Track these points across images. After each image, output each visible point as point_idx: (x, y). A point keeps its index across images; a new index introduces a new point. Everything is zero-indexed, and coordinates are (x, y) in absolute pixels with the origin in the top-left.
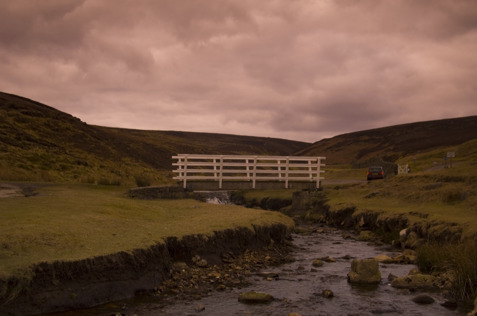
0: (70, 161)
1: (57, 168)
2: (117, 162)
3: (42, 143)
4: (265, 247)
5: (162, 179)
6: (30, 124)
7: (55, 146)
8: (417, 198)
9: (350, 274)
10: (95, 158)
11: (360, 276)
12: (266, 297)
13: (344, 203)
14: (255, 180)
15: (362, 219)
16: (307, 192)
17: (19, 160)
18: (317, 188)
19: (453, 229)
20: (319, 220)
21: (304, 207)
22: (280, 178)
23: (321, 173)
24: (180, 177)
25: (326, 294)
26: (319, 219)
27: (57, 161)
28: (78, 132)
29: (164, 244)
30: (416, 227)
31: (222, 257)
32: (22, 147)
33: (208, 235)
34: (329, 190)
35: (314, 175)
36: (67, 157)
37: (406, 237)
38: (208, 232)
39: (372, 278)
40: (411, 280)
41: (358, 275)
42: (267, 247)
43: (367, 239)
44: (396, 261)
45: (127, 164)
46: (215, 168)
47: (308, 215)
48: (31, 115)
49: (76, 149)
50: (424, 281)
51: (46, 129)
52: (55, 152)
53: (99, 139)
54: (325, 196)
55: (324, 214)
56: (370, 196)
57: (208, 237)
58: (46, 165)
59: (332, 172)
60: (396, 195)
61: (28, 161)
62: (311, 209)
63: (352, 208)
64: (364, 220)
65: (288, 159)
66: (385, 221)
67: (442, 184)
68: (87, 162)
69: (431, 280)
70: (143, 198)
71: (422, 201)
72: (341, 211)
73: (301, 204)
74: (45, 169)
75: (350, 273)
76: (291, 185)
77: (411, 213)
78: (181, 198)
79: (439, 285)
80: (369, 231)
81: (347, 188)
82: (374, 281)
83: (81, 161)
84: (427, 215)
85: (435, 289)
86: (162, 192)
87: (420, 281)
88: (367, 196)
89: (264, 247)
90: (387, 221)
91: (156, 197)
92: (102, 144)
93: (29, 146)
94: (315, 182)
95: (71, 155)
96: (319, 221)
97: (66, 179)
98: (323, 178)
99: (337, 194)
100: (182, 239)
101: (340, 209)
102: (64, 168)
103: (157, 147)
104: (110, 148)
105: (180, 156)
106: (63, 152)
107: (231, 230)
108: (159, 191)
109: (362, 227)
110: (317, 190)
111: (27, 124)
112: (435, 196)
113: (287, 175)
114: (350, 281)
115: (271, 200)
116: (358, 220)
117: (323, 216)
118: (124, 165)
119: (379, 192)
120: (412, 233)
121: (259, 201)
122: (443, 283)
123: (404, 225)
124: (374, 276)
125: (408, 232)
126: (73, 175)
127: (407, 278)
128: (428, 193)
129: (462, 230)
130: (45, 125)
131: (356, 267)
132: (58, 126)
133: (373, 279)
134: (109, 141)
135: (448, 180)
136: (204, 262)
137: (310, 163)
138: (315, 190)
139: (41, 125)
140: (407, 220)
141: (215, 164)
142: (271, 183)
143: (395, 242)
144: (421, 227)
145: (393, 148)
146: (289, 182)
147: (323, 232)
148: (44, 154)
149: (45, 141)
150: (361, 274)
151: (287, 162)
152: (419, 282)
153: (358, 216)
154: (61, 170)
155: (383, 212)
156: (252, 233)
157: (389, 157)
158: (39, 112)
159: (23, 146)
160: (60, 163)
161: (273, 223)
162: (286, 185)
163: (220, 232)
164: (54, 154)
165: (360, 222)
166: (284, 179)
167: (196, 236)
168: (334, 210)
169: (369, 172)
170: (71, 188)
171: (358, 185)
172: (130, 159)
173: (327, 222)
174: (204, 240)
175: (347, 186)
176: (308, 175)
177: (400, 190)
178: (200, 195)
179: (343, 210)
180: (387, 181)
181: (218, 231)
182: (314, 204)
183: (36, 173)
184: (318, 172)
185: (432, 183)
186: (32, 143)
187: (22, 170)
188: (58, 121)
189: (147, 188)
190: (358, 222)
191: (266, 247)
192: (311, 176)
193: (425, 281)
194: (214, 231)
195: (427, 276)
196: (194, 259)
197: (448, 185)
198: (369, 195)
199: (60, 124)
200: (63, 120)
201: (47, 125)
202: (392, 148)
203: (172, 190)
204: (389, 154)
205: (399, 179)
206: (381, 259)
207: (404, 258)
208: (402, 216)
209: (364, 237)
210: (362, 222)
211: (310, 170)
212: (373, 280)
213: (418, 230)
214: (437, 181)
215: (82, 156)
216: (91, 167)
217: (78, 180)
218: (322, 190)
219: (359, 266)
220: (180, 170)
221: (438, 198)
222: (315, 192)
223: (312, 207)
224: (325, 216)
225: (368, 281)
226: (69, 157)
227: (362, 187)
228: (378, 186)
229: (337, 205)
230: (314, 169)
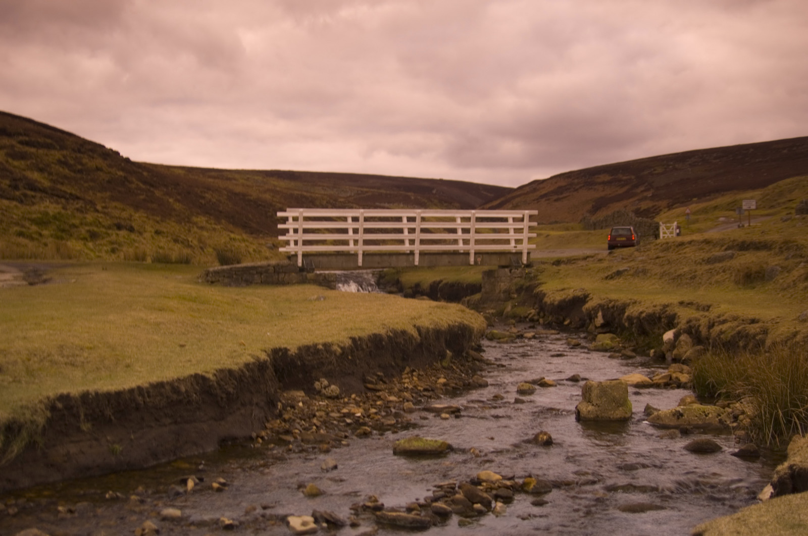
0: (103, 224)
1: (82, 236)
2: (183, 224)
3: (55, 194)
4: (437, 363)
5: (260, 252)
6: (34, 161)
7: (78, 198)
8: (691, 278)
9: (580, 406)
10: (147, 217)
11: (597, 408)
12: (440, 447)
13: (569, 288)
14: (418, 252)
15: (600, 314)
16: (507, 270)
17: (17, 224)
18: (523, 264)
19: (753, 329)
20: (527, 317)
21: (502, 295)
22: (461, 247)
23: (530, 239)
24: (291, 249)
25: (540, 439)
26: (527, 315)
27: (81, 224)
28: (116, 174)
29: (267, 360)
30: (690, 327)
31: (365, 381)
32: (21, 202)
33: (340, 344)
34: (543, 266)
35: (518, 241)
36: (98, 216)
37: (673, 344)
38: (341, 339)
39: (617, 412)
40: (682, 415)
41: (593, 407)
42: (441, 364)
43: (608, 348)
44: (657, 383)
45: (202, 228)
46: (351, 232)
47: (509, 308)
48: (34, 147)
49: (114, 204)
50: (704, 416)
51: (61, 169)
52: (77, 210)
53: (152, 186)
54: (537, 276)
55: (536, 306)
56: (613, 275)
57: (342, 348)
58: (63, 231)
59: (548, 236)
60: (656, 274)
61: (31, 225)
62: (514, 299)
63: (582, 296)
64: (604, 316)
65: (474, 214)
66: (638, 318)
67: (733, 255)
68: (133, 225)
69: (716, 414)
70: (230, 285)
71: (700, 283)
72: (564, 301)
73: (497, 291)
74: (62, 238)
75: (580, 403)
76: (479, 260)
77: (681, 303)
78: (293, 284)
79: (728, 422)
80: (611, 335)
81: (574, 263)
82: (621, 418)
83: (123, 223)
84: (709, 307)
85: (722, 429)
86: (261, 274)
87: (697, 416)
88: (608, 276)
89: (435, 364)
90: (641, 318)
91: (251, 283)
92: (158, 193)
93: (33, 200)
94: (520, 254)
95: (105, 213)
96: (528, 320)
97: (97, 254)
98: (534, 246)
99: (558, 272)
100: (296, 352)
101: (562, 298)
102: (93, 236)
103: (252, 198)
104: (171, 200)
105: (290, 212)
106: (92, 209)
107: (380, 335)
108: (257, 273)
109: (599, 327)
110: (523, 266)
111: (29, 162)
112: (722, 274)
113: (472, 242)
114: (579, 418)
115: (446, 284)
116: (593, 316)
117: (533, 311)
118: (195, 229)
119: (629, 269)
120: (683, 337)
121: (426, 286)
122: (736, 418)
123: (671, 323)
124: (621, 409)
125: (677, 336)
126: (109, 248)
127: (676, 411)
128: (710, 269)
129: (767, 330)
130: (60, 162)
131: (590, 395)
132: (81, 164)
133: (619, 413)
134: (170, 188)
135: (744, 247)
136: (334, 389)
137: (511, 221)
138: (520, 267)
139: (53, 163)
140: (675, 314)
141: (350, 225)
142: (445, 257)
143: (655, 352)
144: (699, 326)
145: (651, 195)
146: (477, 253)
147: (534, 337)
148: (59, 213)
149: (61, 190)
150: (598, 406)
151: (473, 220)
152: (696, 418)
153: (593, 309)
154: (89, 239)
155: (635, 303)
156: (415, 340)
157: (644, 210)
158: (49, 141)
159: (23, 198)
160: (87, 228)
161: (451, 323)
162: (472, 260)
163: (360, 339)
164: (75, 211)
165: (596, 320)
166: (468, 249)
167: (320, 347)
168: (552, 299)
169: (611, 235)
170: (106, 269)
171: (592, 257)
172: (206, 219)
173: (541, 321)
174: (335, 353)
175: (574, 260)
176: (507, 242)
177: (663, 265)
178: (325, 277)
179: (567, 300)
180: (642, 250)
181: (357, 337)
182: (519, 290)
183: (46, 245)
184: (525, 236)
185: (717, 253)
186: (38, 195)
187: (21, 240)
188: (82, 155)
189: (235, 268)
190: (593, 321)
191: (439, 362)
192: (513, 244)
193: (706, 416)
194: (351, 338)
195: (709, 408)
196: (317, 385)
197: (744, 255)
198: (611, 275)
199: (85, 161)
200: (90, 153)
201: (63, 163)
202: (649, 194)
203: (278, 269)
204: (644, 205)
205: (662, 246)
206: (633, 381)
207: (671, 379)
208: (668, 309)
209: (602, 344)
210: (599, 320)
211: (512, 232)
212: (618, 416)
213: (693, 331)
214: (726, 250)
215: (125, 215)
216: (140, 233)
217: (118, 256)
218: (532, 266)
219: (595, 393)
220: (291, 236)
221: (726, 278)
222: (520, 270)
223: (516, 296)
224: (537, 310)
225: (610, 418)
226: (101, 217)
227: (600, 260)
228: (627, 259)
229: (557, 291)
230: (517, 231)
